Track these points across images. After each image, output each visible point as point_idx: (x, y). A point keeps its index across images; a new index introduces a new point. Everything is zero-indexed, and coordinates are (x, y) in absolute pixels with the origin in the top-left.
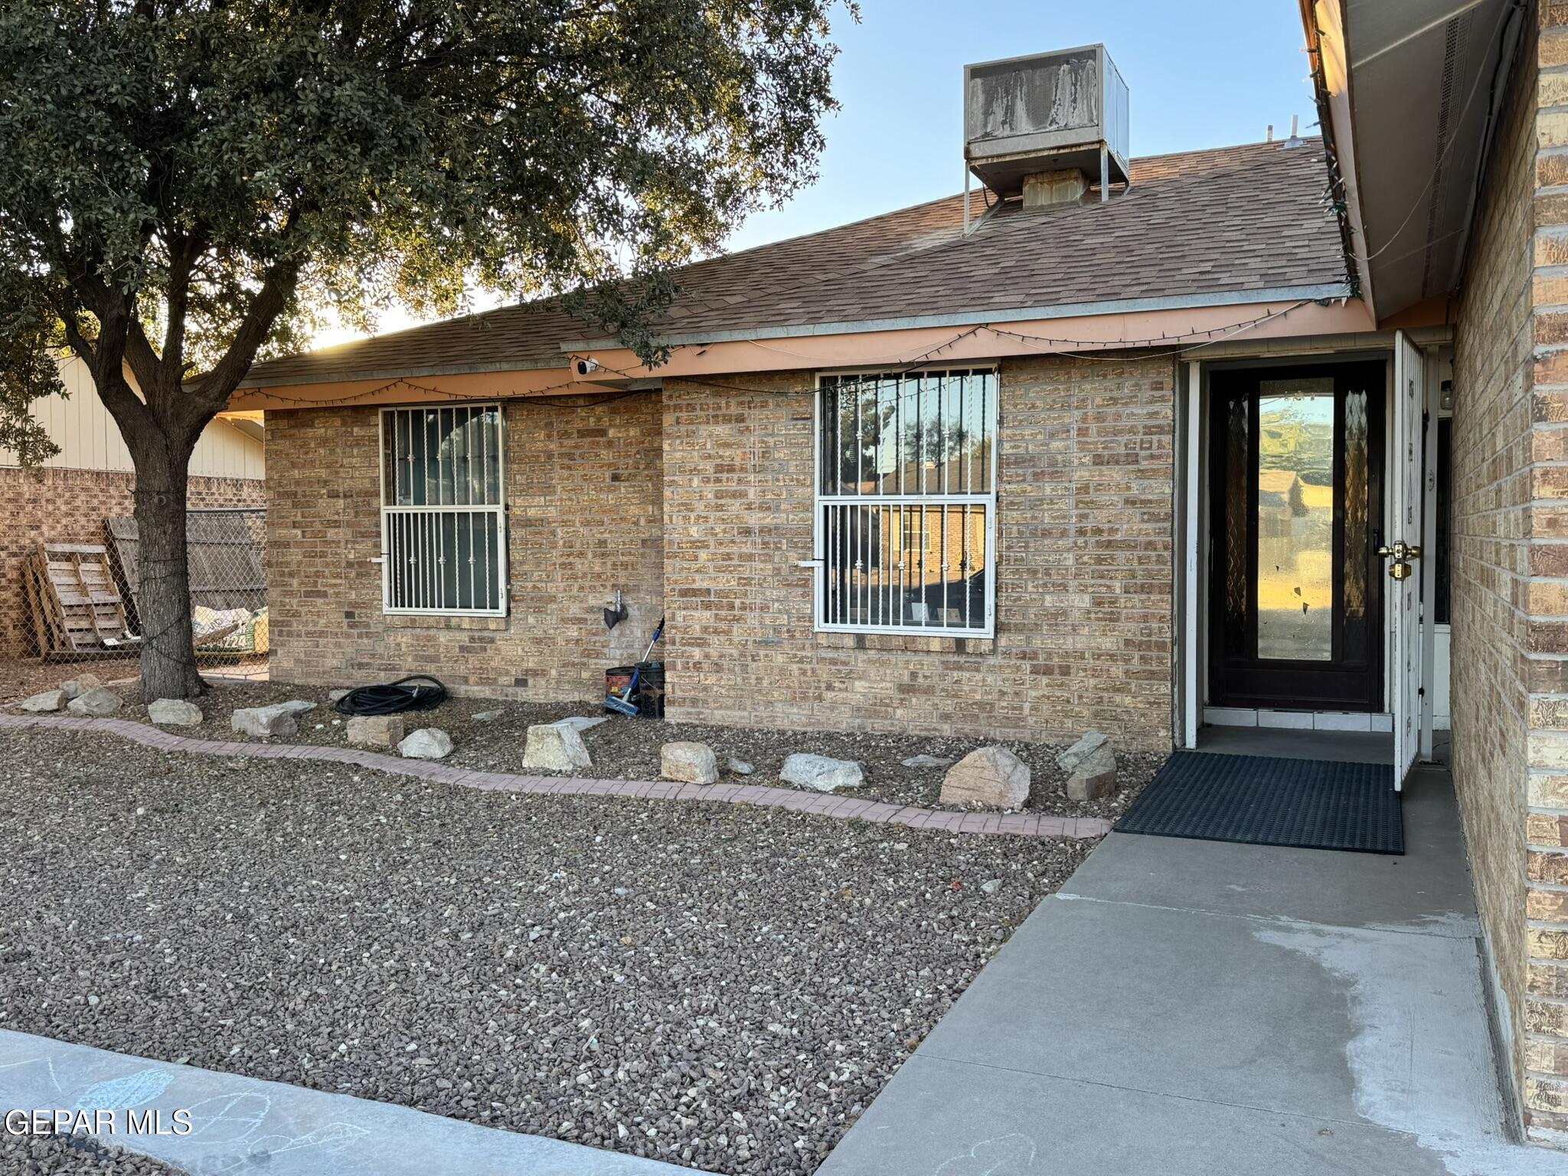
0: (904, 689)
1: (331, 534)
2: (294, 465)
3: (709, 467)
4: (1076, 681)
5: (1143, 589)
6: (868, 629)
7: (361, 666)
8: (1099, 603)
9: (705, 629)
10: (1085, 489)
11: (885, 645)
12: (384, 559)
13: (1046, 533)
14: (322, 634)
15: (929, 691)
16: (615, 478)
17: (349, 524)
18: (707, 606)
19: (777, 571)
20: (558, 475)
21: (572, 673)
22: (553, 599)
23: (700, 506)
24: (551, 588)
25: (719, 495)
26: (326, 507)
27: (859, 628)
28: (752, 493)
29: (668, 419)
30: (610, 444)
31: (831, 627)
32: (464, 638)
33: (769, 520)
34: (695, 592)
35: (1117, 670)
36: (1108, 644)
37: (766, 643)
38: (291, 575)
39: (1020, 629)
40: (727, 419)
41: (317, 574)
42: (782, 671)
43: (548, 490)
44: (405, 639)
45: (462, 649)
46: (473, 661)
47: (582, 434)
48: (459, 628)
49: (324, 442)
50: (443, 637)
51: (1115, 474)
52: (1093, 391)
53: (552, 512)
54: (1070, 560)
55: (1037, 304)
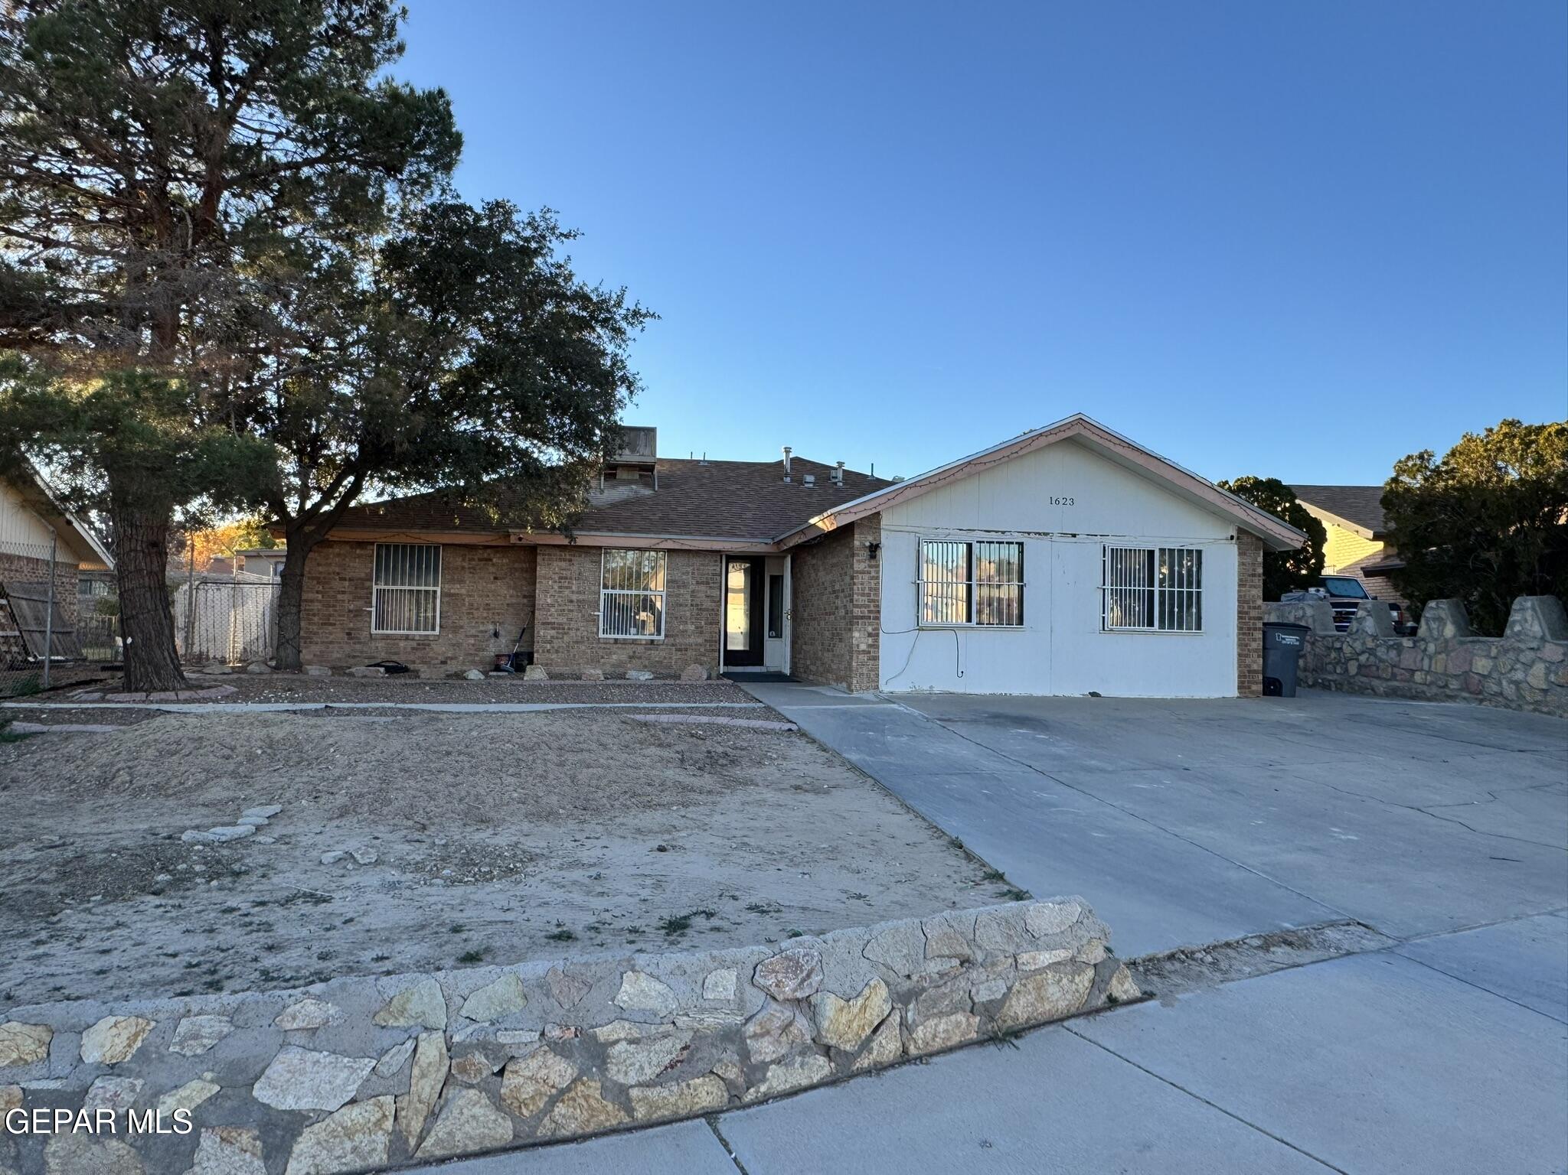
0: (631, 657)
1: (340, 597)
2: (319, 565)
3: (556, 577)
4: (689, 653)
5: (711, 624)
6: (620, 636)
7: (354, 657)
8: (697, 628)
9: (552, 637)
10: (693, 592)
11: (625, 642)
12: (373, 609)
13: (681, 605)
14: (331, 642)
15: (640, 658)
16: (496, 578)
17: (351, 593)
18: (554, 629)
19: (583, 616)
20: (467, 576)
21: (470, 658)
22: (462, 627)
23: (552, 592)
24: (461, 623)
25: (560, 587)
26: (337, 584)
27: (616, 636)
28: (574, 588)
29: (539, 559)
30: (493, 565)
31: (605, 636)
32: (414, 644)
33: (581, 597)
34: (548, 624)
35: (702, 650)
36: (700, 640)
37: (577, 642)
38: (314, 615)
39: (672, 636)
40: (565, 560)
41: (330, 615)
42: (584, 652)
43: (461, 581)
44: (380, 644)
45: (413, 649)
46: (419, 654)
47: (480, 560)
48: (413, 640)
49: (339, 555)
50: (402, 644)
51: (703, 588)
52: (697, 561)
53: (463, 591)
54: (688, 614)
55: (686, 534)
